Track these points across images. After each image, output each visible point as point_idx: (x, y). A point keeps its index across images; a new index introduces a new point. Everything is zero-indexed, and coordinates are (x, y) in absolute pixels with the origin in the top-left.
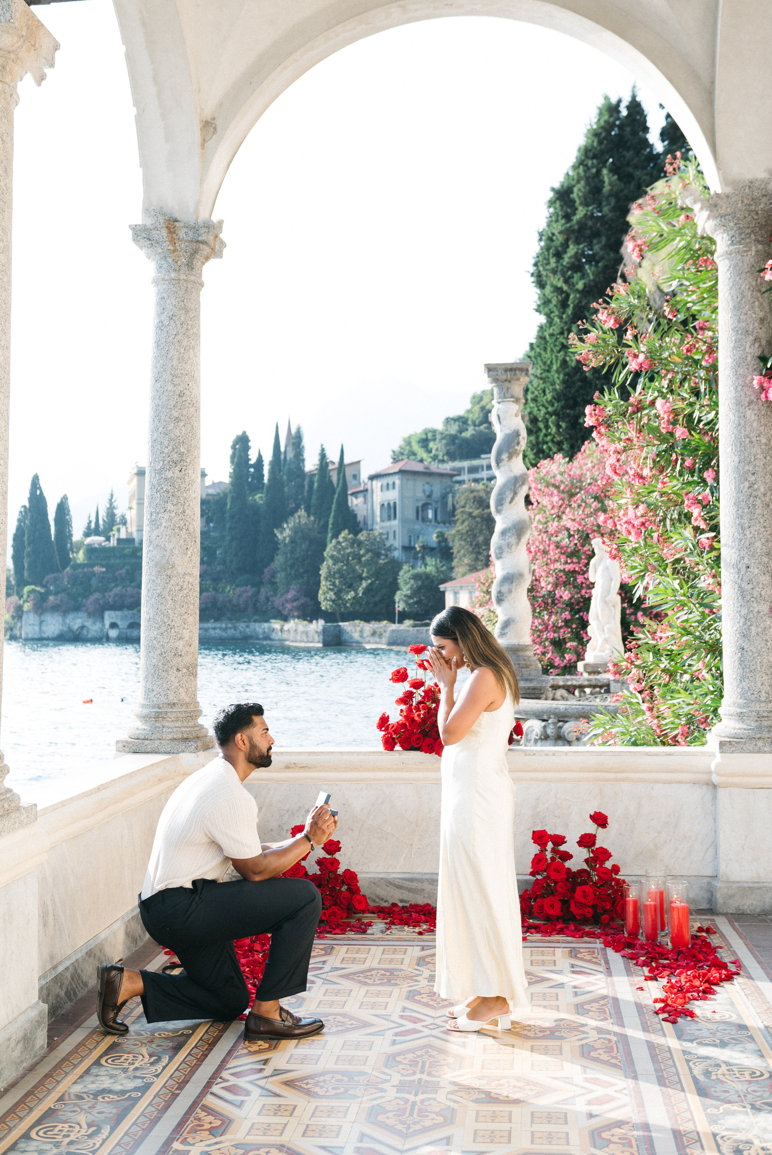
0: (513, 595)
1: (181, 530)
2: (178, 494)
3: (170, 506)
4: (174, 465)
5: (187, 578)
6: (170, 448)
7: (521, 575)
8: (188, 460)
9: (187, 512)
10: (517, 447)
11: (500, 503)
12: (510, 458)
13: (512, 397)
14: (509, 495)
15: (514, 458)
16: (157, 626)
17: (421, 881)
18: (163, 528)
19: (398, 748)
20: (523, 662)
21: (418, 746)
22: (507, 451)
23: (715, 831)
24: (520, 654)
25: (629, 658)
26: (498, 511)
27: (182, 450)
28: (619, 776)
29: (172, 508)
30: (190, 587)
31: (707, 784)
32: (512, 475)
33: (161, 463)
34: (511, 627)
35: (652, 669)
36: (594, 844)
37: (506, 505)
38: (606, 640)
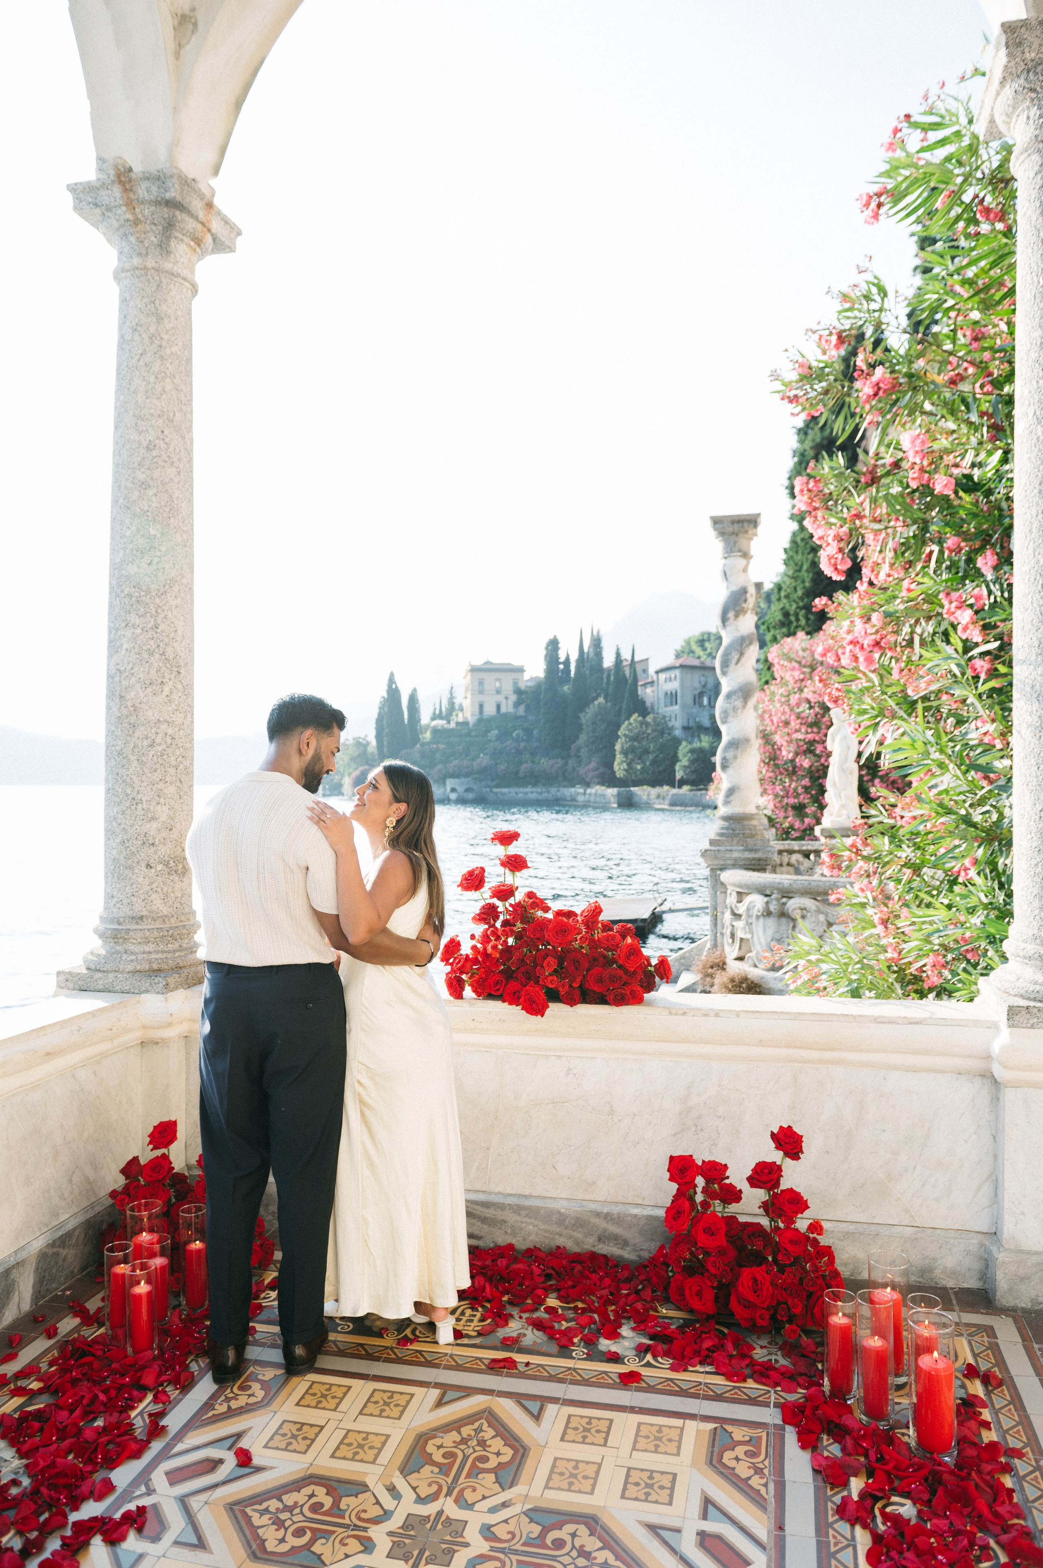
0: (738, 761)
1: (151, 654)
2: (147, 599)
3: (133, 619)
4: (139, 554)
5: (163, 727)
6: (134, 528)
7: (747, 740)
8: (163, 549)
10: (744, 605)
11: (725, 664)
12: (737, 616)
13: (740, 551)
14: (735, 656)
15: (741, 618)
16: (117, 799)
17: (501, 1207)
18: (123, 652)
19: (468, 992)
20: (748, 832)
21: (499, 993)
22: (734, 609)
23: (995, 1157)
24: (746, 823)
25: (853, 845)
26: (724, 673)
27: (152, 532)
28: (827, 1055)
29: (138, 621)
30: (169, 741)
31: (983, 1076)
32: (739, 635)
33: (122, 552)
35: (888, 863)
36: (777, 1184)
37: (732, 666)
38: (843, 806)
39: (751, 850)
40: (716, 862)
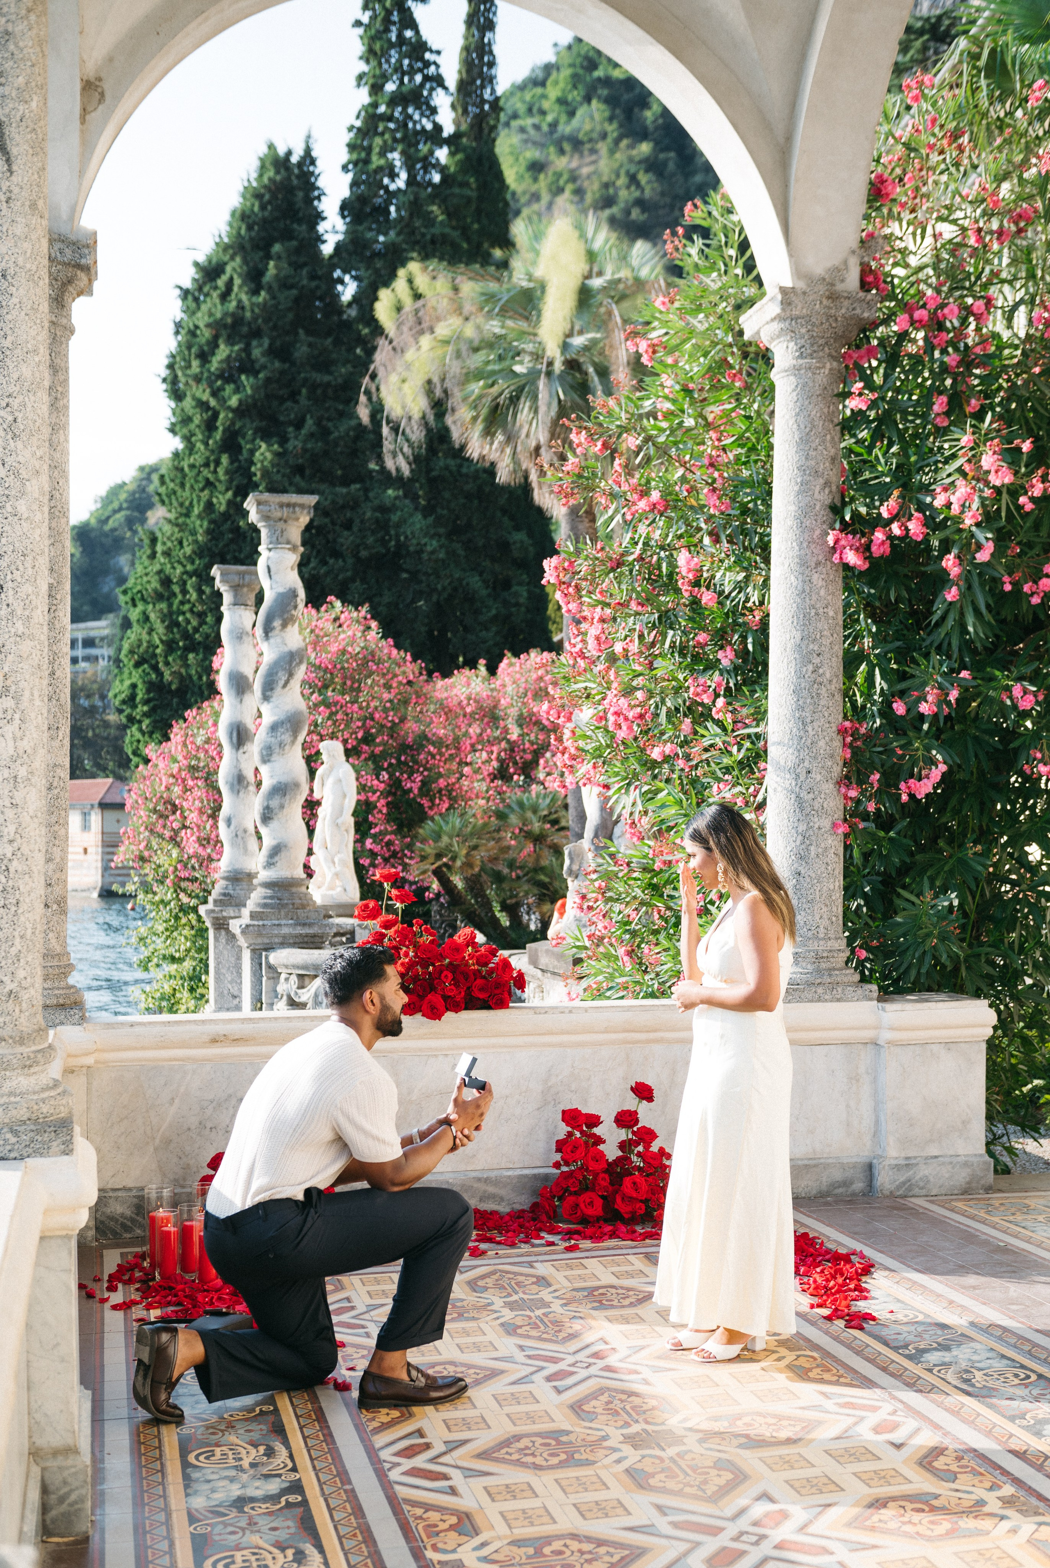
0: (283, 812)
7: (298, 785)
9: (58, 673)
10: (290, 612)
11: (269, 686)
12: (284, 626)
13: (288, 543)
14: (283, 676)
15: (289, 627)
20: (298, 901)
22: (281, 616)
24: (294, 890)
26: (267, 698)
32: (286, 649)
34: (283, 854)
36: (635, 1123)
37: (278, 690)
38: (337, 875)
39: (304, 925)
40: (259, 941)
